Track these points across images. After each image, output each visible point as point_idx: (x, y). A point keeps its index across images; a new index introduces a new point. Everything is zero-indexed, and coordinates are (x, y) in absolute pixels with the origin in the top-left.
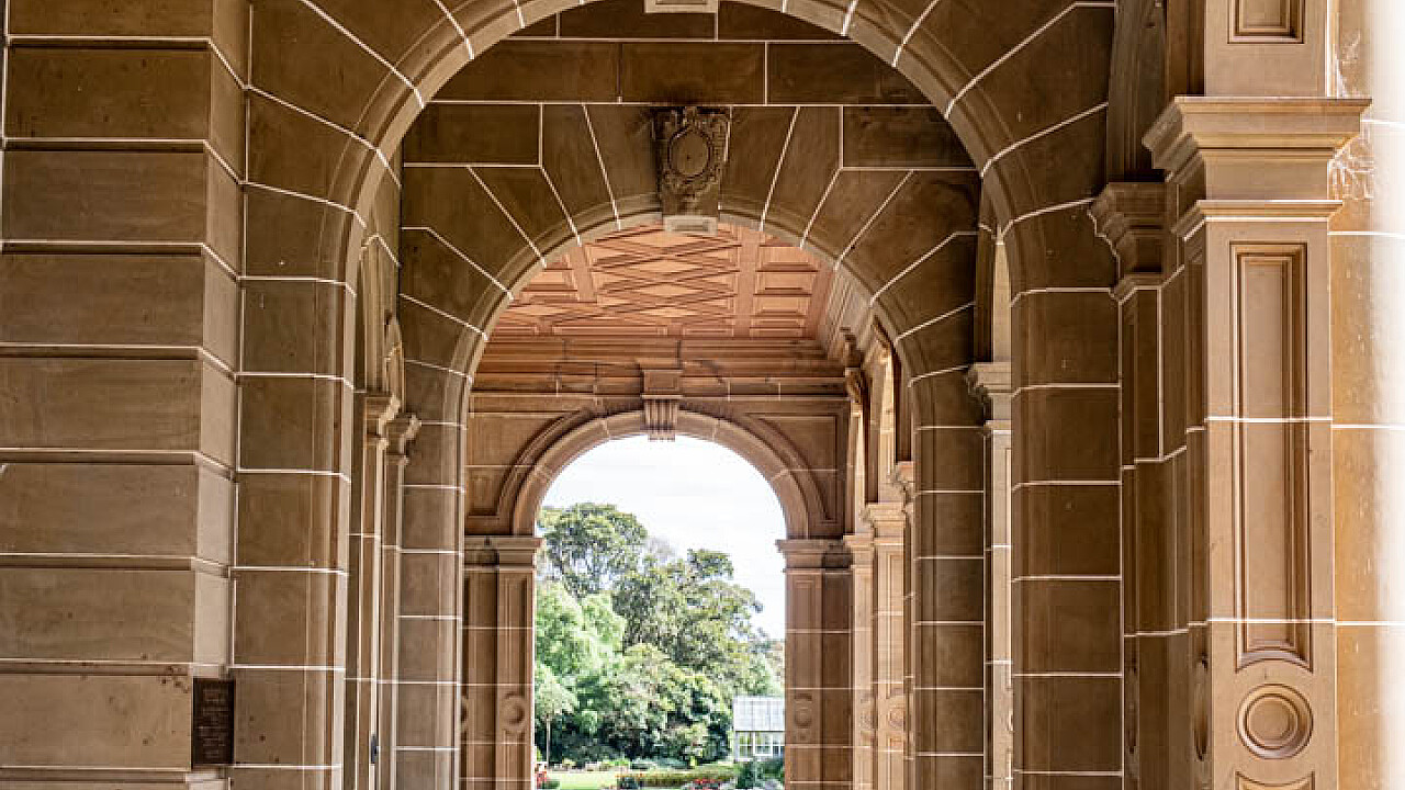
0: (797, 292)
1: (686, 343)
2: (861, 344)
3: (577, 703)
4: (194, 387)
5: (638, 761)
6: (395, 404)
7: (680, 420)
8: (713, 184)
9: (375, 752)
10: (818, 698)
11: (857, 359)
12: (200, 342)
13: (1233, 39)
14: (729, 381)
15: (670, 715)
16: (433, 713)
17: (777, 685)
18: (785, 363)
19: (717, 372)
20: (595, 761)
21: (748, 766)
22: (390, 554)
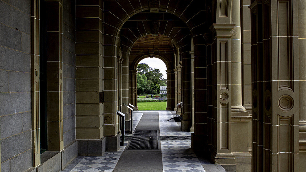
0: (168, 40)
1: (154, 46)
2: (175, 46)
3: (141, 87)
4: (98, 59)
5: (149, 94)
6: (121, 57)
7: (154, 55)
8: (158, 30)
9: (119, 98)
10: (170, 88)
11: (175, 48)
12: (99, 53)
13: (220, 17)
14: (159, 51)
15: (152, 89)
16: (126, 93)
17: (166, 85)
18: (166, 48)
19: (158, 50)
20: (143, 94)
21: (162, 95)
22: (120, 75)
